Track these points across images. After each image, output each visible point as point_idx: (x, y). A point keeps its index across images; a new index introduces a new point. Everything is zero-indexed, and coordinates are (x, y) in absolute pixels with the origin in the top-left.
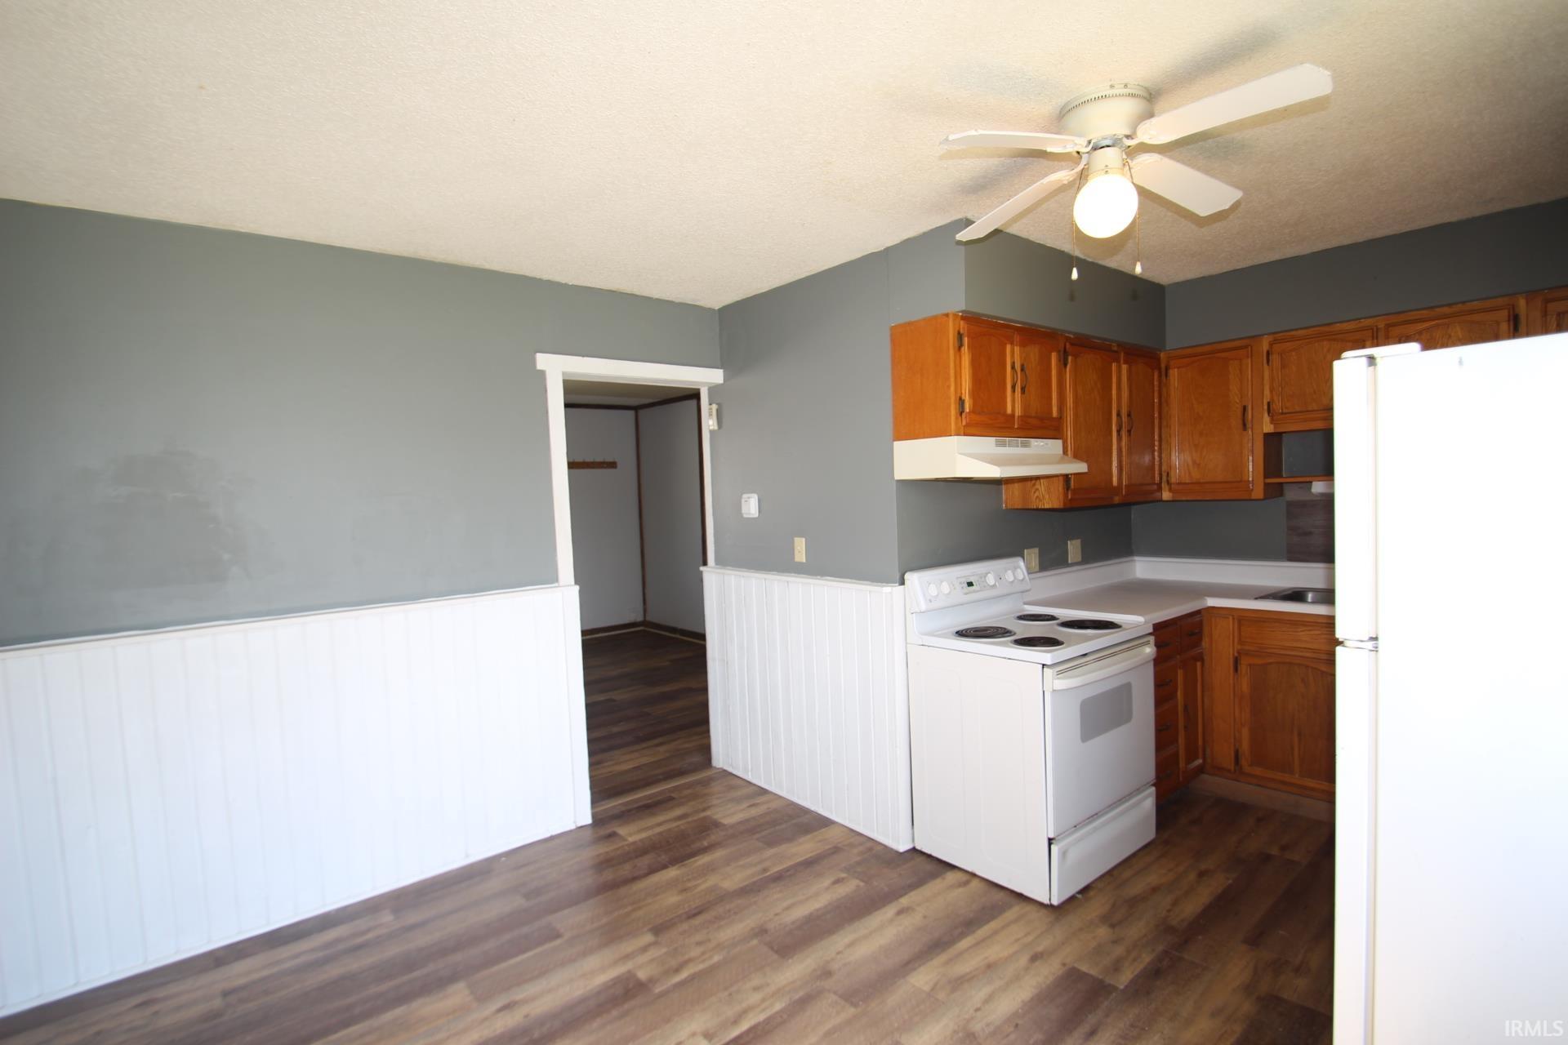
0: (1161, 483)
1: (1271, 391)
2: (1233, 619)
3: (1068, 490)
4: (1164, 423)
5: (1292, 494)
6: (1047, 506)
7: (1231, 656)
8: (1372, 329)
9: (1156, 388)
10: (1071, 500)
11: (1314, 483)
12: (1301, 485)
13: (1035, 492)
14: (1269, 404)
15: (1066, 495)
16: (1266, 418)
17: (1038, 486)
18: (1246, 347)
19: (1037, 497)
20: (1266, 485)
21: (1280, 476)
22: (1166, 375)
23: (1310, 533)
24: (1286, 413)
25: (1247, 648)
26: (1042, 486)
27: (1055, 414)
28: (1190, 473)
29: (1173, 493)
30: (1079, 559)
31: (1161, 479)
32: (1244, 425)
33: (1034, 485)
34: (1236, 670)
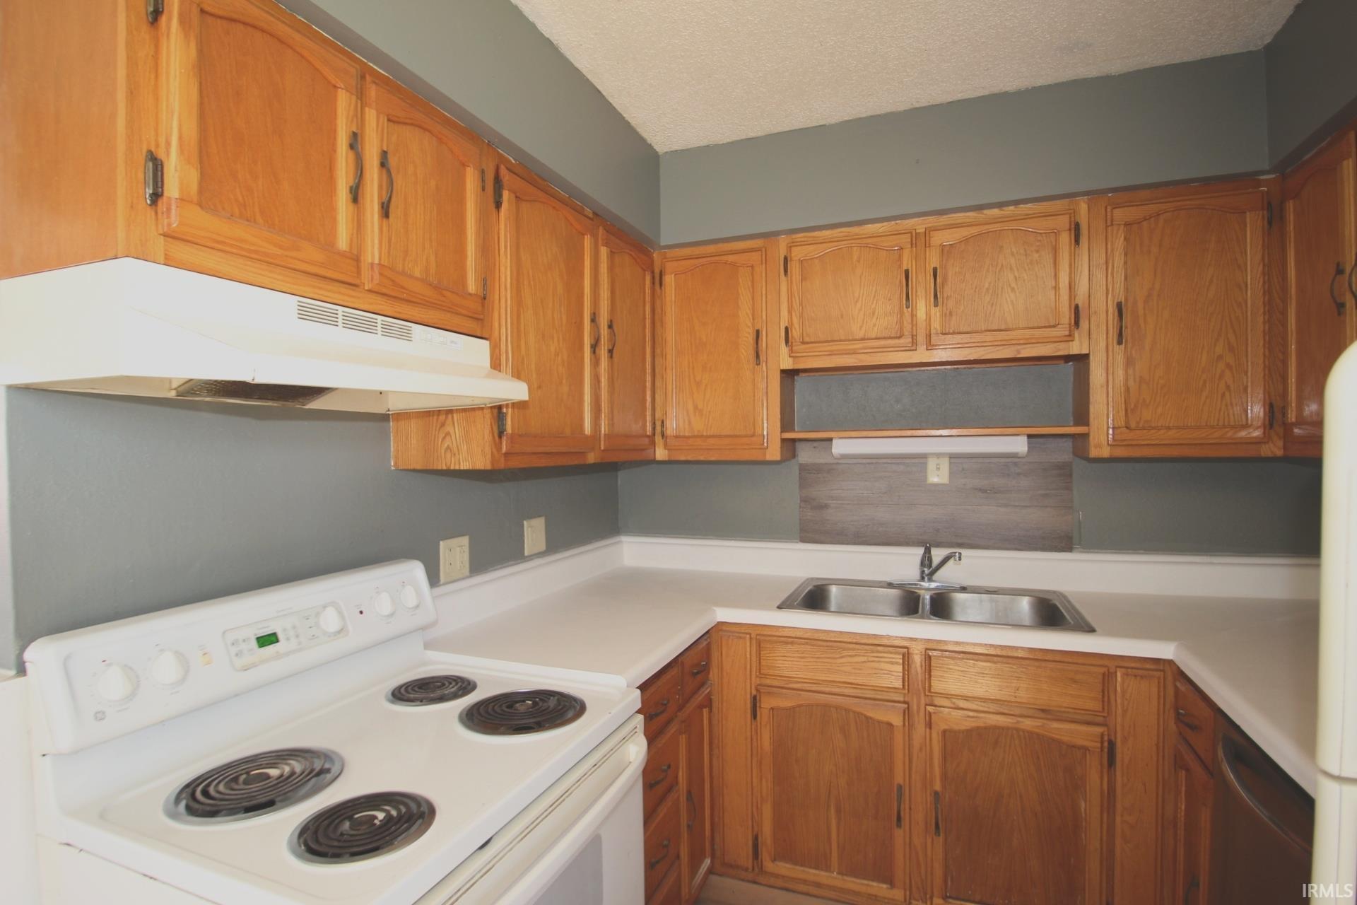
0: (654, 435)
1: (790, 312)
2: (751, 638)
3: (501, 434)
4: (658, 351)
5: (806, 455)
6: (465, 466)
7: (749, 696)
8: (911, 233)
9: (648, 298)
10: (506, 454)
11: (834, 441)
12: (816, 444)
13: (444, 438)
14: (787, 329)
15: (498, 446)
16: (784, 349)
17: (449, 428)
18: (759, 250)
19: (448, 447)
20: (783, 440)
21: (793, 430)
22: (661, 285)
23: (826, 506)
24: (807, 343)
25: (768, 682)
26: (456, 429)
27: (472, 286)
28: (690, 422)
29: (669, 450)
30: (542, 546)
31: (654, 429)
32: (758, 356)
33: (443, 425)
34: (754, 716)
